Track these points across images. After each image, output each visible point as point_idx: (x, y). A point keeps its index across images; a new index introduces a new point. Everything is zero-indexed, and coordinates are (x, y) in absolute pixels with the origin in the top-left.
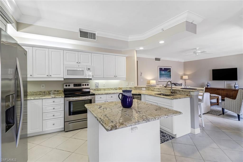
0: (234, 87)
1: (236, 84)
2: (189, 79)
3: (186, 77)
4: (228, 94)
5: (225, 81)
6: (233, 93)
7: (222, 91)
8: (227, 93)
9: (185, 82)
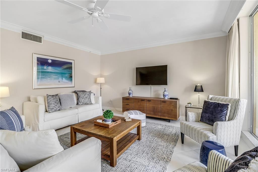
0: (163, 95)
1: (165, 91)
2: (106, 83)
3: (101, 80)
4: (156, 108)
5: (152, 85)
6: (162, 105)
7: (147, 102)
8: (154, 107)
9: (101, 88)
